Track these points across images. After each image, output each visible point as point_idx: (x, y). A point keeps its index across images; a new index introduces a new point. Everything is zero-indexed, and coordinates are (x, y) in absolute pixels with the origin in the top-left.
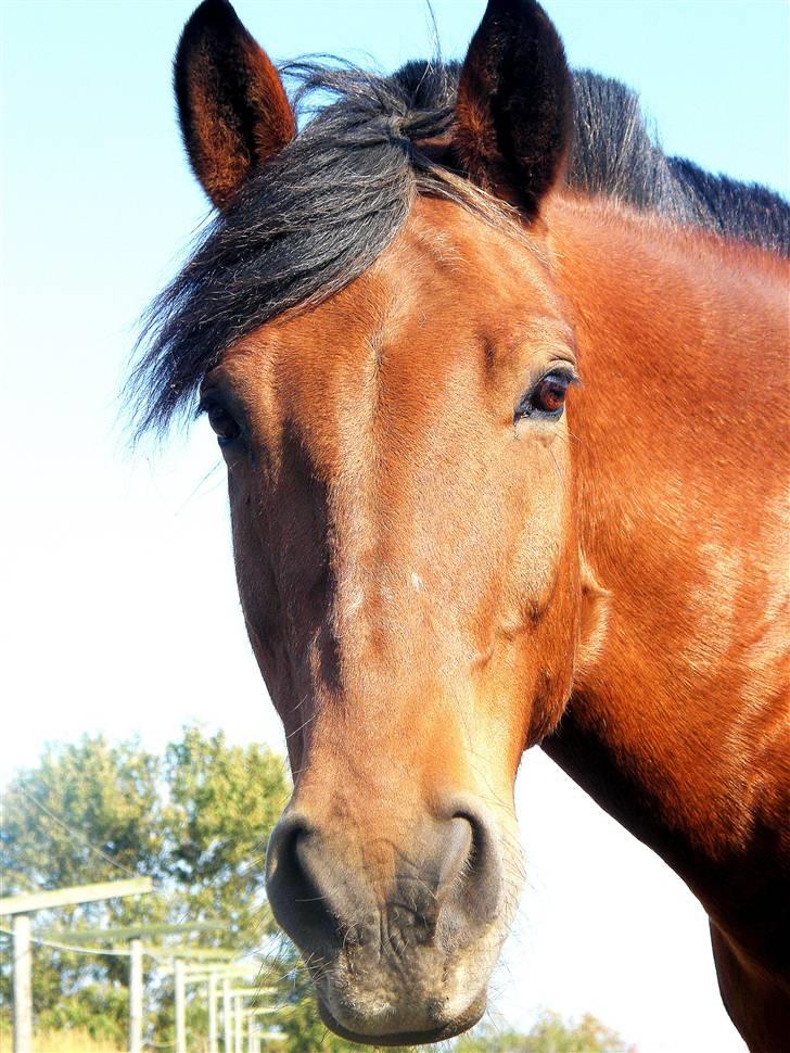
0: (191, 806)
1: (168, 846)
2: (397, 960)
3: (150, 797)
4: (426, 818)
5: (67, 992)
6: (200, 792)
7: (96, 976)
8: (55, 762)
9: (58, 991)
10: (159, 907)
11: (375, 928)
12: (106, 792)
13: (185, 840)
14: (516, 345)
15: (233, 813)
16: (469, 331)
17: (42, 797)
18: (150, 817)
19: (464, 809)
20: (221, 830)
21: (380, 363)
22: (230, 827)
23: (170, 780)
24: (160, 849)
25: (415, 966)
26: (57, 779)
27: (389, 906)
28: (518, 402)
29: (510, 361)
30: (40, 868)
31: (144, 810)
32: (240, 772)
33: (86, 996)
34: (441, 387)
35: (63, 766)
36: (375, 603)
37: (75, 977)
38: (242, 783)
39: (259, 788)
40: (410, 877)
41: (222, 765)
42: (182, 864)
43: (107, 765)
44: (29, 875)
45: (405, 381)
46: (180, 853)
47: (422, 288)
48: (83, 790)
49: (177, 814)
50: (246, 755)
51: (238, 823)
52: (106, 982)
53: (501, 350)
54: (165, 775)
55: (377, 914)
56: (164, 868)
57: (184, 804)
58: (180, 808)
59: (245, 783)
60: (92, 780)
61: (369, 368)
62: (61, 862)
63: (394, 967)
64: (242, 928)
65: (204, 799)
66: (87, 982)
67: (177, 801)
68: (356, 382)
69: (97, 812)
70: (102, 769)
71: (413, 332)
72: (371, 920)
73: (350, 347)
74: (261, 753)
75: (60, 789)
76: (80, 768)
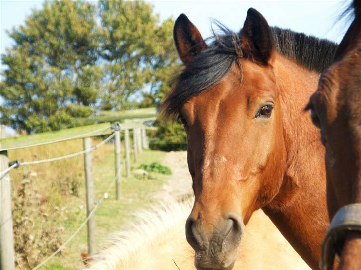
0: (110, 28)
1: (101, 44)
2: (213, 256)
3: (92, 23)
4: (222, 218)
5: (60, 107)
6: (114, 21)
7: (72, 100)
8: (49, 8)
9: (57, 107)
10: (97, 72)
11: (208, 247)
12: (73, 22)
13: (108, 42)
14: (255, 98)
15: (128, 31)
16: (244, 95)
17: (44, 23)
18: (93, 32)
19: (231, 217)
20: (123, 39)
21: (220, 104)
22: (127, 37)
23: (100, 16)
24: (97, 47)
25: (217, 257)
26: (51, 15)
27: (211, 241)
28: (256, 113)
29: (254, 102)
30: (45, 54)
31: (89, 29)
32: (130, 13)
33: (68, 110)
34: (235, 110)
35: (53, 9)
36: (212, 164)
37: (63, 102)
38: (131, 17)
39: (139, 20)
40: (217, 233)
41: (123, 9)
42: (107, 52)
43: (72, 9)
44: (41, 57)
45: (226, 108)
46: (106, 48)
47: (233, 84)
48: (63, 21)
49: (104, 31)
50: (134, 5)
51: (131, 36)
52: (76, 102)
53: (251, 100)
54: (98, 14)
55: (208, 243)
56: (100, 54)
57: (107, 27)
58: (106, 29)
59: (134, 18)
60: (66, 16)
61: (217, 106)
62: (55, 52)
63: (212, 257)
64: (135, 81)
65: (116, 25)
66: (68, 103)
67: (104, 26)
68: (214, 109)
69: (69, 30)
70: (70, 11)
71: (229, 96)
72: (207, 244)
73: (213, 100)
74: (140, 4)
75: (53, 20)
76: (61, 11)
